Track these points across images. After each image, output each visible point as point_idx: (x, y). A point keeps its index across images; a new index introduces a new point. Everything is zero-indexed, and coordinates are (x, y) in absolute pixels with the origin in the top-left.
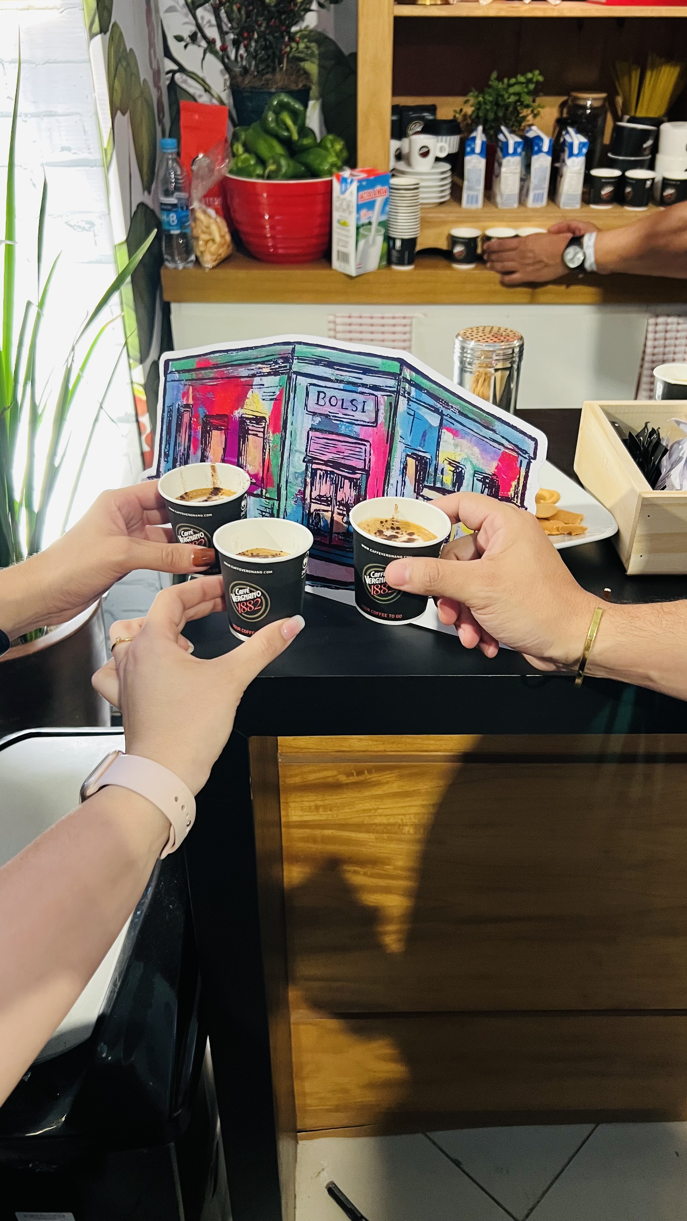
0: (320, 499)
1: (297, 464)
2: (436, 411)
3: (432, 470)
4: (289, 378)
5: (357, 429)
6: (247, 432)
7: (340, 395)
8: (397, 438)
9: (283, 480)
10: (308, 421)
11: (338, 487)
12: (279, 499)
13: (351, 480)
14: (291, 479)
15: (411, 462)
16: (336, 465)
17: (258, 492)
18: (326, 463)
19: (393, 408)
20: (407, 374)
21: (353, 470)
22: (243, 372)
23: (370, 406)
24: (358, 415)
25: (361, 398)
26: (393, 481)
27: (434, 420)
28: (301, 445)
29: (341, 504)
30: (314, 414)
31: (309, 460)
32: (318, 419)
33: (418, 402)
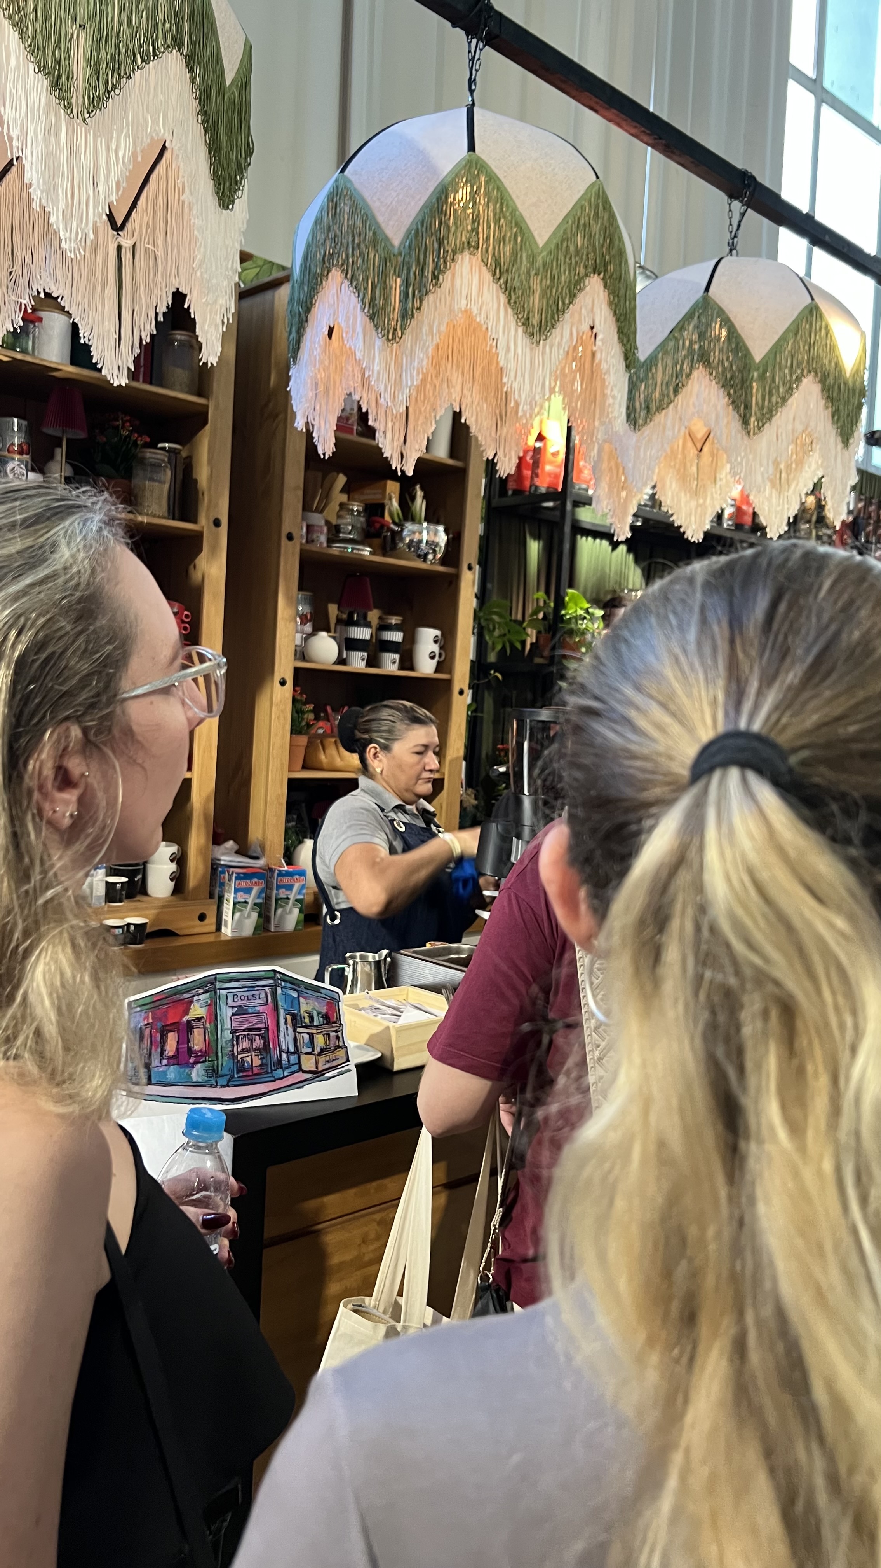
0: (243, 1051)
1: (228, 1035)
2: (295, 990)
3: (299, 1018)
4: (215, 993)
5: (257, 1008)
6: (192, 1028)
7: (246, 994)
8: (280, 1007)
9: (219, 1047)
10: (230, 1012)
11: (252, 1041)
12: (217, 1059)
13: (259, 1035)
14: (224, 1045)
15: (289, 1017)
16: (250, 1030)
17: (203, 1059)
18: (244, 1030)
19: (274, 993)
20: (278, 976)
21: (260, 1029)
22: (186, 996)
23: (263, 996)
24: (258, 1001)
25: (257, 993)
26: (281, 1029)
27: (295, 995)
28: (228, 1025)
29: (256, 1049)
30: (233, 1007)
31: (233, 1032)
32: (236, 1009)
33: (286, 988)
